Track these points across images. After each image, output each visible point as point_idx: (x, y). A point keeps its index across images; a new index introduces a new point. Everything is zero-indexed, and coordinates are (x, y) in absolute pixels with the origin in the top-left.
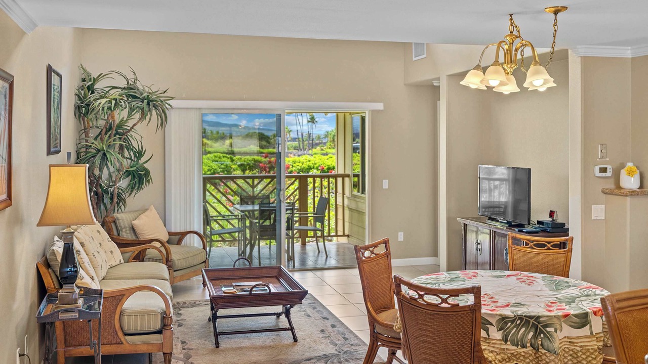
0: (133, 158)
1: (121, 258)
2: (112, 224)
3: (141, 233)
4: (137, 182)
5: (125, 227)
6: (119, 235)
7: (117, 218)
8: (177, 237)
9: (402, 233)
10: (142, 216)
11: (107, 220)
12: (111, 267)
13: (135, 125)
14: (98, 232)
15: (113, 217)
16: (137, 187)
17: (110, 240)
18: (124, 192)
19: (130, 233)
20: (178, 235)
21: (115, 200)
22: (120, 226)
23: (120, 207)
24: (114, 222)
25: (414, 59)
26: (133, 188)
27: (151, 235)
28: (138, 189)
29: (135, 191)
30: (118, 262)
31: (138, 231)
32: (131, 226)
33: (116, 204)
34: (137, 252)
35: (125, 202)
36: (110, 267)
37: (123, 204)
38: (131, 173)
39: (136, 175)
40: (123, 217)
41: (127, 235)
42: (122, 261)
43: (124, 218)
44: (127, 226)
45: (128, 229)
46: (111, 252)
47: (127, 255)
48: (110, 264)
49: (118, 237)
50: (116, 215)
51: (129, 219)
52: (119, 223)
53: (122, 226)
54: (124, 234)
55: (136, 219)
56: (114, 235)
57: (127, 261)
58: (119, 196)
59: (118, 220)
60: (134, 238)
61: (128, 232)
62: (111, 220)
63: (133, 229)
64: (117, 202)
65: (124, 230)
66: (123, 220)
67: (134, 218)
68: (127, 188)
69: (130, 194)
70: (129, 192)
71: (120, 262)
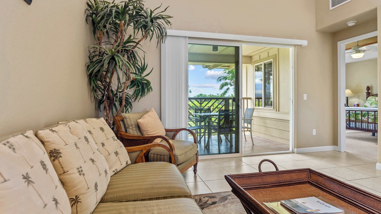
0: (137, 73)
1: (128, 159)
2: (121, 122)
3: (145, 130)
4: (141, 90)
5: (132, 125)
6: (126, 131)
7: (125, 117)
8: (172, 133)
9: (315, 130)
10: (146, 116)
11: (117, 119)
12: (116, 174)
13: (140, 41)
14: (102, 129)
15: (121, 116)
16: (140, 94)
17: (116, 138)
18: (130, 98)
19: (136, 130)
20: (173, 132)
21: (124, 103)
22: (128, 124)
23: (128, 109)
24: (123, 120)
25: (331, 8)
26: (137, 95)
27: (154, 131)
28: (141, 96)
29: (139, 97)
30: (124, 165)
31: (143, 128)
32: (136, 124)
33: (125, 108)
34: (144, 151)
35: (131, 105)
36: (114, 173)
37: (130, 107)
38: (136, 83)
39: (140, 85)
40: (130, 116)
41: (133, 132)
42: (129, 162)
43: (131, 118)
44: (133, 124)
45: (134, 126)
46: (116, 153)
47: (135, 155)
48: (114, 169)
49: (126, 134)
50: (124, 114)
51: (135, 119)
52: (127, 121)
53: (129, 124)
54: (131, 130)
55: (140, 118)
56: (122, 132)
57: (134, 161)
58: (127, 100)
59: (126, 118)
60: (139, 134)
61: (134, 129)
62: (119, 118)
63: (138, 127)
64: (125, 106)
65: (130, 127)
66: (130, 119)
67: (139, 118)
68: (133, 95)
69: (136, 99)
70: (135, 98)
71: (127, 163)
